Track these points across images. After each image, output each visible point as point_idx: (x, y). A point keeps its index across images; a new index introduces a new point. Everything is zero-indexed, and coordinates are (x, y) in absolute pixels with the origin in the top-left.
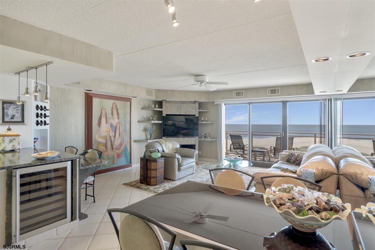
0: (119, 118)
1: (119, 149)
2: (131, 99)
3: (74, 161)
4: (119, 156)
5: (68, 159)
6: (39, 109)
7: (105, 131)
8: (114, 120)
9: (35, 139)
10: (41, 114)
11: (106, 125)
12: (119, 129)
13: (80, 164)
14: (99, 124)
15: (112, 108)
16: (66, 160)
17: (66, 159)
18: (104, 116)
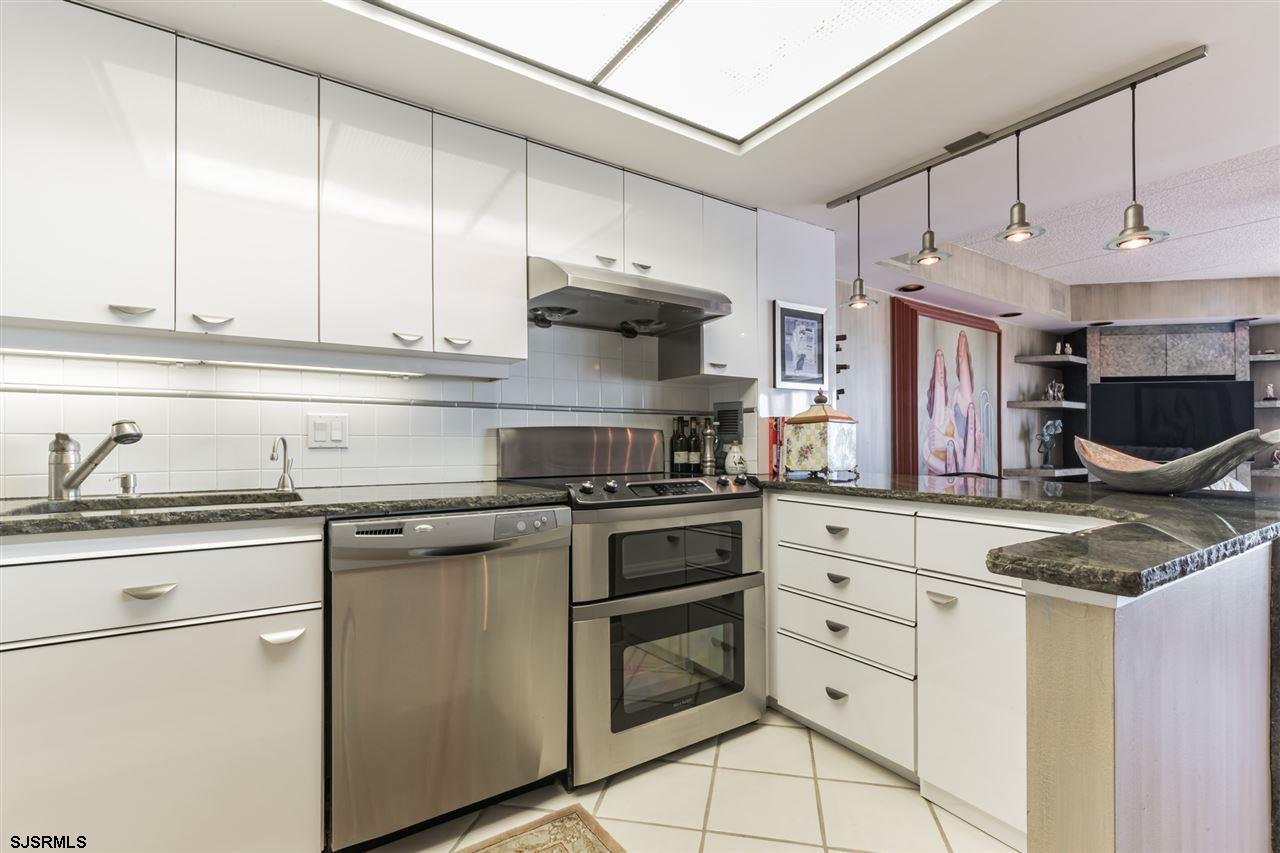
0: (972, 387)
2: (998, 322)
7: (943, 431)
8: (962, 396)
11: (945, 410)
12: (973, 426)
14: (931, 406)
15: (958, 351)
18: (940, 377)
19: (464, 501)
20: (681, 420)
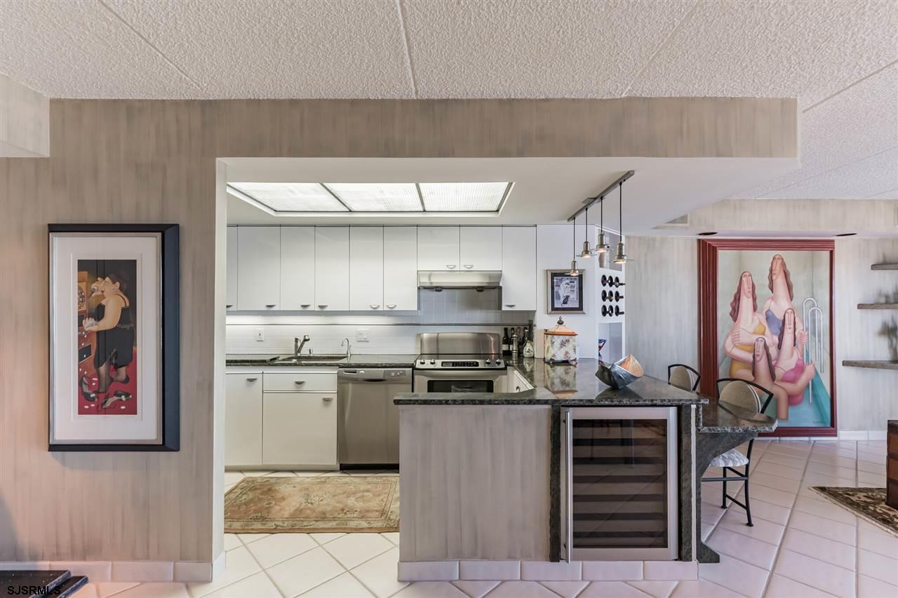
0: (791, 298)
1: (793, 381)
2: (833, 241)
3: (683, 407)
4: (792, 400)
5: (669, 401)
6: (607, 284)
7: (751, 330)
8: (776, 303)
9: (600, 341)
10: (611, 293)
11: (753, 315)
12: (792, 326)
13: (699, 419)
14: (735, 313)
15: (771, 271)
16: (666, 403)
17: (665, 400)
18: (749, 292)
19: (377, 364)
20: (506, 329)
